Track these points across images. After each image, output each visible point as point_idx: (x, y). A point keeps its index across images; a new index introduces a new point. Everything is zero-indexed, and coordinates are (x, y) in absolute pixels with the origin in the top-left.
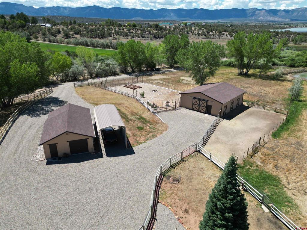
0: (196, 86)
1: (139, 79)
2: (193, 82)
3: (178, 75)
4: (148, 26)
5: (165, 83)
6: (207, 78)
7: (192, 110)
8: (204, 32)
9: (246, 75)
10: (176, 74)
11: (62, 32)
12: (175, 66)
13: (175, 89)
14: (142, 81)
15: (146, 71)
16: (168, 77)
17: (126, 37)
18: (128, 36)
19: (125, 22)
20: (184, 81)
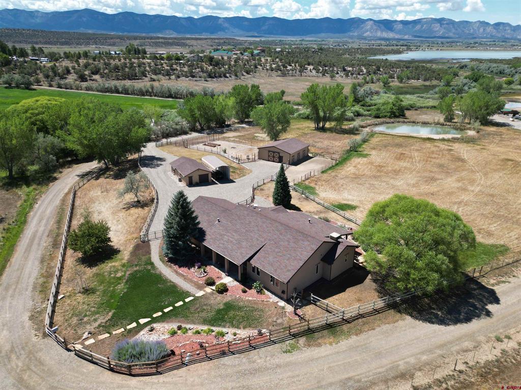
0: (271, 142)
1: (215, 137)
2: (268, 138)
3: (251, 132)
4: (198, 59)
5: (241, 139)
6: (281, 134)
7: (269, 161)
8: (279, 66)
9: (323, 129)
10: (249, 131)
11: (72, 71)
12: (246, 120)
13: (251, 146)
14: (219, 139)
15: (216, 127)
16: (241, 134)
17: (167, 77)
18: (170, 75)
19: (147, 40)
20: (258, 138)
